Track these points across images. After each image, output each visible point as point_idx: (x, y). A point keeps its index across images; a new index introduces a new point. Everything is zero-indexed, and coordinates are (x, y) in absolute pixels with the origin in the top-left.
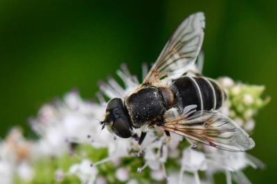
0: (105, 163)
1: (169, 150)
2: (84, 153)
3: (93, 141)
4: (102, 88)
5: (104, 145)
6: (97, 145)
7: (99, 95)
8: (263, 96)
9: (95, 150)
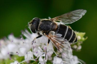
0: (24, 62)
1: (48, 57)
2: (15, 58)
3: (18, 54)
4: (22, 33)
5: (23, 56)
6: (20, 55)
7: (21, 36)
8: (85, 37)
9: (20, 57)
